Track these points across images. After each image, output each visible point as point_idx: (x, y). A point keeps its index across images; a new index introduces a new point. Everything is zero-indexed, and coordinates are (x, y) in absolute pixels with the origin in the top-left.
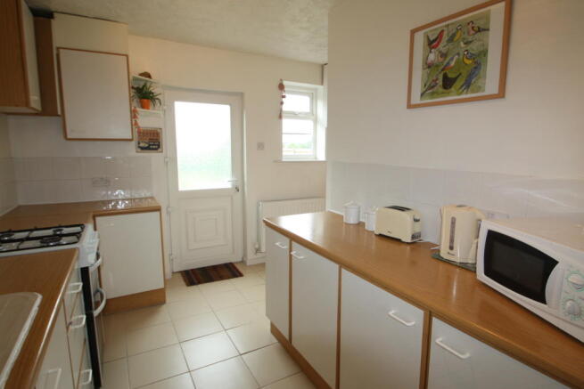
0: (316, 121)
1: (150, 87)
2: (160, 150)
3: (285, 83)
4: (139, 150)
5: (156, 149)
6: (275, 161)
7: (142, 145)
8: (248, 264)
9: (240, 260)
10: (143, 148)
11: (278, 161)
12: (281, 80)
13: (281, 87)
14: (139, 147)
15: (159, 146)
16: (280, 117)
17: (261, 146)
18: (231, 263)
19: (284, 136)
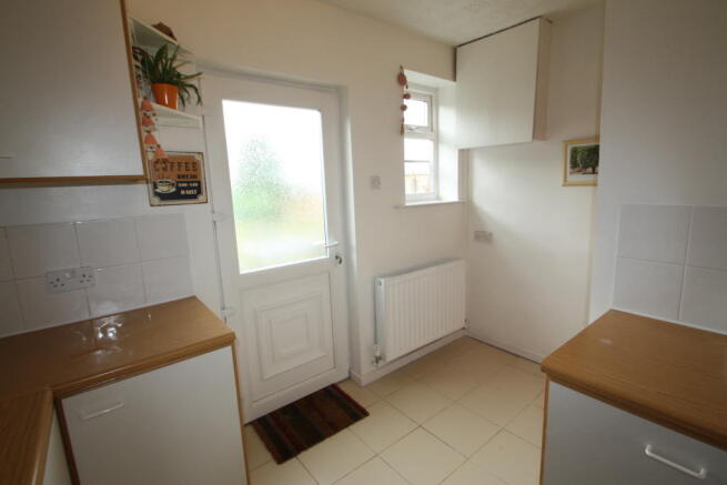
0: (437, 140)
1: (173, 59)
2: (201, 198)
3: (407, 73)
4: (156, 200)
5: (194, 197)
6: (396, 207)
7: (162, 189)
8: (363, 384)
9: (346, 375)
10: (164, 197)
11: (399, 207)
12: (401, 67)
13: (402, 80)
14: (157, 194)
15: (199, 191)
16: (402, 132)
17: (375, 182)
18: (334, 386)
19: (406, 165)
